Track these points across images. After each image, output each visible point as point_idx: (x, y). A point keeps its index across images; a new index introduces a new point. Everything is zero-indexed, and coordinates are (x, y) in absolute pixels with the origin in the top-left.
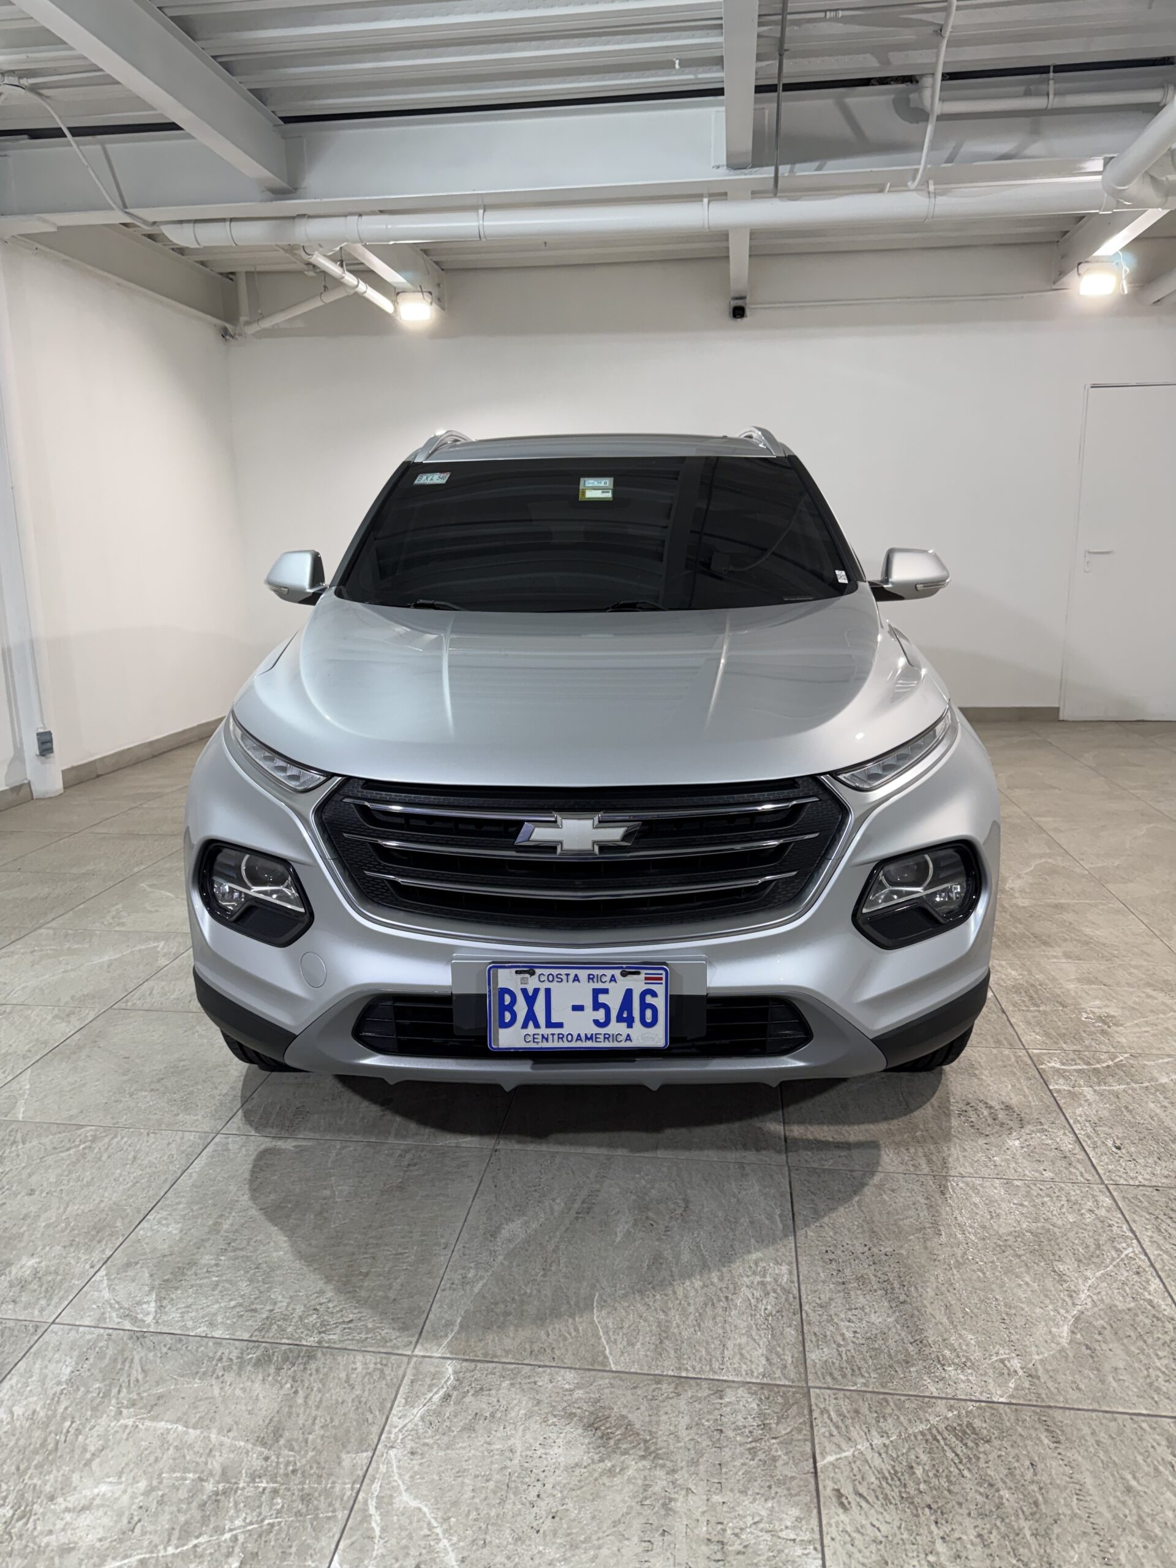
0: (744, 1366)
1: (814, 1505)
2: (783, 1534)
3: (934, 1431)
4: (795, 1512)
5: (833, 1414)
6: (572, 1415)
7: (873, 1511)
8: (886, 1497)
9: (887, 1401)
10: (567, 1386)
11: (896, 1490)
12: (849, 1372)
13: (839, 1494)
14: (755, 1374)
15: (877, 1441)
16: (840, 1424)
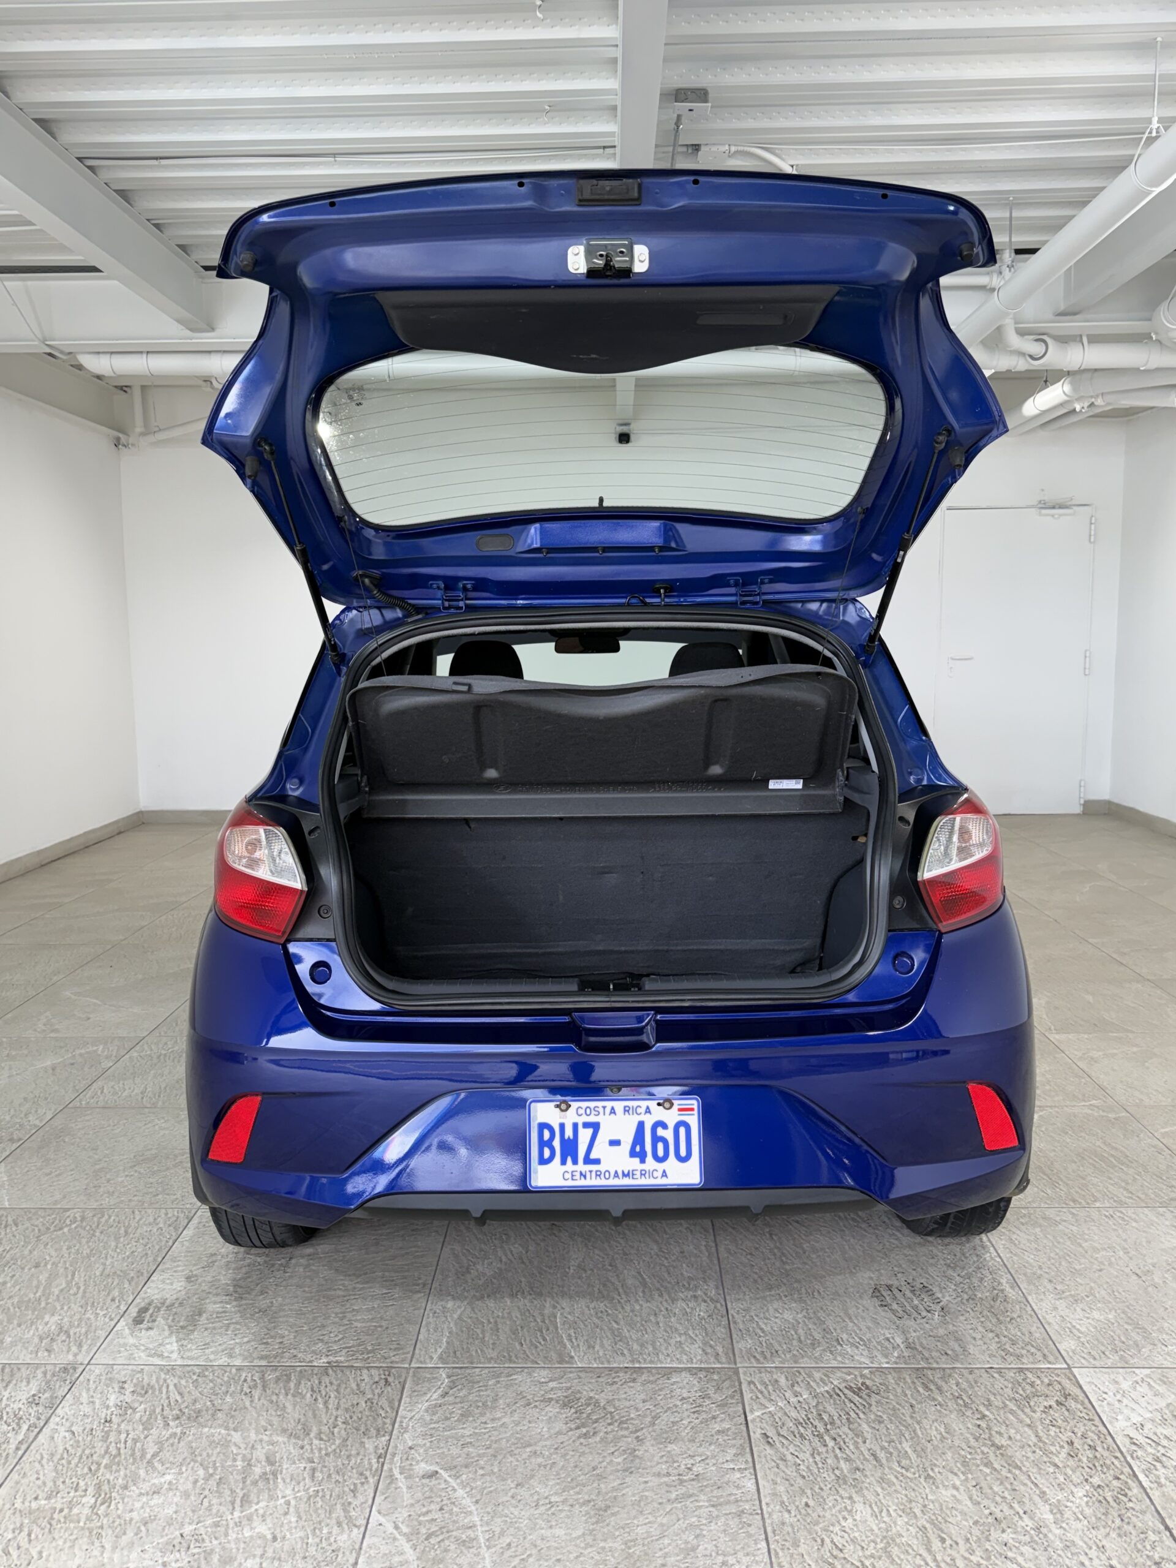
0: (685, 1357)
1: (747, 1445)
2: (725, 1466)
3: (838, 1391)
4: (733, 1451)
5: (757, 1383)
6: (551, 1399)
7: (792, 1445)
8: (801, 1436)
9: (800, 1373)
10: (543, 1380)
11: (810, 1431)
12: (768, 1355)
13: (765, 1435)
14: (695, 1361)
15: (793, 1400)
16: (764, 1390)
